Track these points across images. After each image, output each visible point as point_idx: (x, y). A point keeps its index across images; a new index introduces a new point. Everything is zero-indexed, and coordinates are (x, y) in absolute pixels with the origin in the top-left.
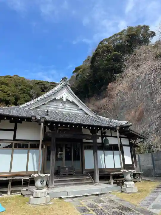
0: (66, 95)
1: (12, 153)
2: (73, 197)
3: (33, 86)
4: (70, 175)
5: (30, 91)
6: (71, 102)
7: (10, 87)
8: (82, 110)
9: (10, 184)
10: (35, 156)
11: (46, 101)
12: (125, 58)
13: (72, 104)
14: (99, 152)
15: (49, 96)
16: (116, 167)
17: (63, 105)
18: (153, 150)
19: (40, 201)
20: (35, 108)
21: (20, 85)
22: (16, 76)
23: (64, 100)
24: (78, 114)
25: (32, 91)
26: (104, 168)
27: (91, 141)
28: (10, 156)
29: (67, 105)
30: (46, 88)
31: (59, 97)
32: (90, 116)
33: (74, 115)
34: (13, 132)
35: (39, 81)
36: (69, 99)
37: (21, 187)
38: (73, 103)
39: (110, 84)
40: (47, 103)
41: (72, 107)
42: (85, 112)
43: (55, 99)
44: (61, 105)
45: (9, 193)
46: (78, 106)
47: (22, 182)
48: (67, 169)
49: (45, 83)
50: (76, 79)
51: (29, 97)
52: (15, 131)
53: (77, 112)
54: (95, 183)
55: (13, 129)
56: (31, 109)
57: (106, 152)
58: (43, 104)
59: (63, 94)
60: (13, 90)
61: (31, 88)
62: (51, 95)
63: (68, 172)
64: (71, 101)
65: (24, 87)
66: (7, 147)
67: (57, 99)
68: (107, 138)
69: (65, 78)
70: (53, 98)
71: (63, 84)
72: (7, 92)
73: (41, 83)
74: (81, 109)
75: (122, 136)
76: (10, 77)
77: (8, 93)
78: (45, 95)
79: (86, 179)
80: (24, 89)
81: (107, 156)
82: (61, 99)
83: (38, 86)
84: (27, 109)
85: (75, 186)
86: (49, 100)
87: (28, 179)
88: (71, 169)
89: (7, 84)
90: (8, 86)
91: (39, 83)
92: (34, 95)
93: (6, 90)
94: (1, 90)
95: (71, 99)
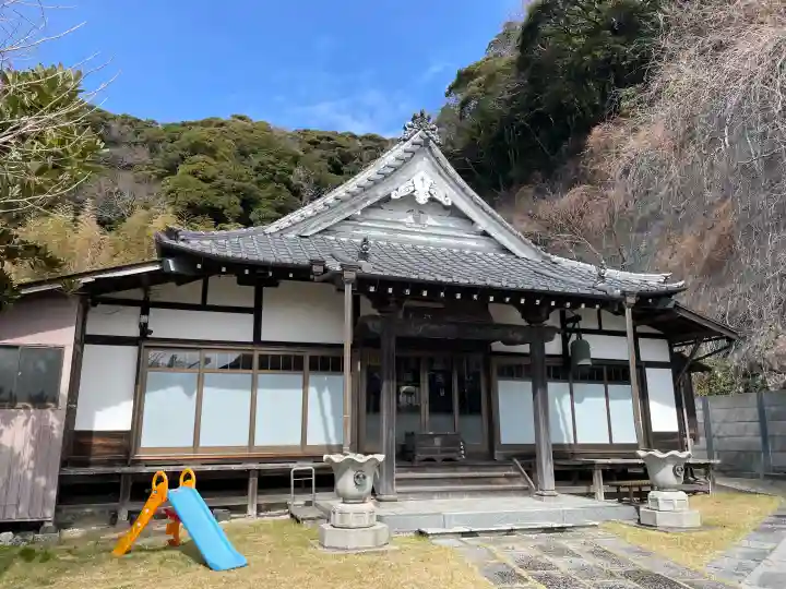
0: (428, 180)
1: (254, 387)
2: (464, 534)
3: (301, 153)
4: (450, 462)
5: (291, 172)
6: (446, 208)
7: (223, 159)
8: (489, 236)
9: (253, 483)
10: (326, 395)
11: (354, 206)
12: (660, 16)
13: (449, 212)
14: (553, 387)
15: (364, 189)
16: (614, 442)
17: (417, 221)
18: (763, 381)
19: (353, 540)
20: (320, 232)
21: (254, 153)
22: (241, 118)
23: (422, 199)
24: (474, 249)
25: (296, 171)
26: (572, 442)
27: (525, 348)
28: (247, 394)
29: (430, 221)
30: (346, 159)
32: (517, 257)
33: (459, 257)
34: (251, 317)
35: (321, 135)
36: (442, 199)
37: (289, 492)
38: (453, 211)
39: (596, 130)
40: (359, 213)
41: (451, 225)
42: (498, 243)
43: (387, 199)
44: (410, 219)
45: (252, 511)
46: (473, 222)
47: (292, 480)
48: (437, 442)
49: (342, 141)
50: (462, 117)
51: (287, 194)
52: (257, 312)
53: (469, 244)
54: (540, 492)
55: (251, 304)
56: (306, 237)
57: (578, 387)
58: (347, 219)
59: (417, 179)
60: (228, 170)
61: (296, 160)
62: (373, 183)
63: (442, 452)
64: (445, 203)
65: (272, 158)
66: (235, 366)
67: (393, 196)
68: (585, 337)
69: (422, 115)
70: (381, 193)
71: (416, 138)
73: (329, 139)
74: (485, 234)
75: (642, 329)
76: (220, 122)
77: (217, 182)
78: (352, 185)
79: (507, 477)
80: (271, 167)
81: (580, 401)
82: (410, 199)
83: (318, 153)
84: (292, 235)
85: (466, 499)
86: (365, 200)
87: (311, 471)
88: (451, 442)
89: (211, 152)
90: (215, 158)
91: (322, 142)
92: (305, 185)
93: (211, 171)
94: (194, 174)
95: (446, 194)
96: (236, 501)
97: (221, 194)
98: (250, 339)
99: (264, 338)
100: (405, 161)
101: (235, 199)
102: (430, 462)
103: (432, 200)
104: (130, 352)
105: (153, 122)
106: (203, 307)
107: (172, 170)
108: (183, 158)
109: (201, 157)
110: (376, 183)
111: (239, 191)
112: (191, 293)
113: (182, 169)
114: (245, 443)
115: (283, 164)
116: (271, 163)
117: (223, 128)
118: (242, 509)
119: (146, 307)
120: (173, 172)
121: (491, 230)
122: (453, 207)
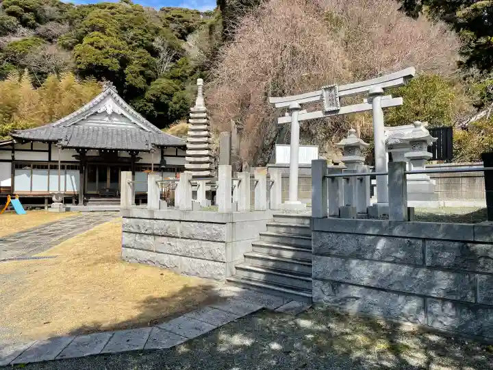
0: (112, 106)
1: (49, 174)
3: (161, 27)
5: (153, 40)
6: (119, 115)
7: (109, 35)
8: (136, 124)
9: (46, 201)
10: (73, 177)
11: (84, 116)
15: (87, 110)
17: (110, 119)
20: (72, 125)
21: (131, 28)
23: (109, 112)
25: (157, 39)
28: (47, 177)
30: (190, 30)
31: (102, 110)
34: (47, 153)
35: (174, 14)
36: (116, 111)
40: (86, 118)
41: (123, 121)
42: (139, 126)
43: (97, 112)
44: (107, 119)
45: (46, 208)
48: (107, 190)
51: (149, 56)
52: (49, 151)
53: (129, 127)
55: (47, 149)
58: (82, 120)
59: (107, 106)
60: (111, 41)
61: (157, 31)
62: (91, 108)
63: (109, 193)
64: (119, 113)
65: (140, 31)
70: (94, 111)
72: (103, 47)
73: (180, 17)
76: (111, 5)
77: (105, 50)
80: (140, 37)
82: (105, 112)
83: (172, 26)
84: (61, 127)
86: (88, 114)
89: (102, 30)
90: (105, 34)
91: (176, 18)
92: (162, 49)
93: (102, 43)
94: (92, 44)
95: (119, 110)
96: (42, 205)
97: (107, 58)
98: (47, 160)
99: (52, 160)
100: (105, 98)
101: (115, 60)
102: (104, 196)
103: (114, 113)
104: (9, 164)
105: (71, 4)
106: (32, 150)
107: (80, 40)
108: (86, 33)
109: (96, 33)
110: (94, 106)
111: (117, 55)
112: (27, 146)
113: (86, 40)
114: (47, 190)
115: (148, 35)
116: (140, 34)
117: (113, 11)
118: (43, 208)
119: (13, 151)
120: (81, 41)
121: (136, 122)
122: (122, 114)
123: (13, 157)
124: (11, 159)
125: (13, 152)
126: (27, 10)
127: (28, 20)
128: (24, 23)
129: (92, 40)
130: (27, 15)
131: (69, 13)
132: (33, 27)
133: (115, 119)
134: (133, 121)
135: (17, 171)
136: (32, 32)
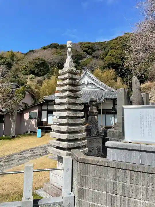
7: (118, 49)
31: (83, 82)
44: (85, 87)
53: (96, 89)
59: (85, 80)
64: (90, 83)
90: (116, 50)
93: (114, 54)
95: (90, 81)
97: (116, 59)
101: (119, 59)
104: (46, 111)
105: (105, 42)
108: (109, 51)
109: (112, 50)
111: (121, 57)
117: (121, 39)
120: (107, 55)
121: (100, 87)
122: (92, 83)
123: (48, 108)
124: (47, 109)
125: (48, 106)
126: (89, 49)
127: (90, 52)
128: (88, 53)
129: (110, 53)
130: (89, 51)
131: (104, 45)
132: (91, 54)
133: (89, 86)
134: (98, 86)
135: (49, 114)
136: (91, 56)
